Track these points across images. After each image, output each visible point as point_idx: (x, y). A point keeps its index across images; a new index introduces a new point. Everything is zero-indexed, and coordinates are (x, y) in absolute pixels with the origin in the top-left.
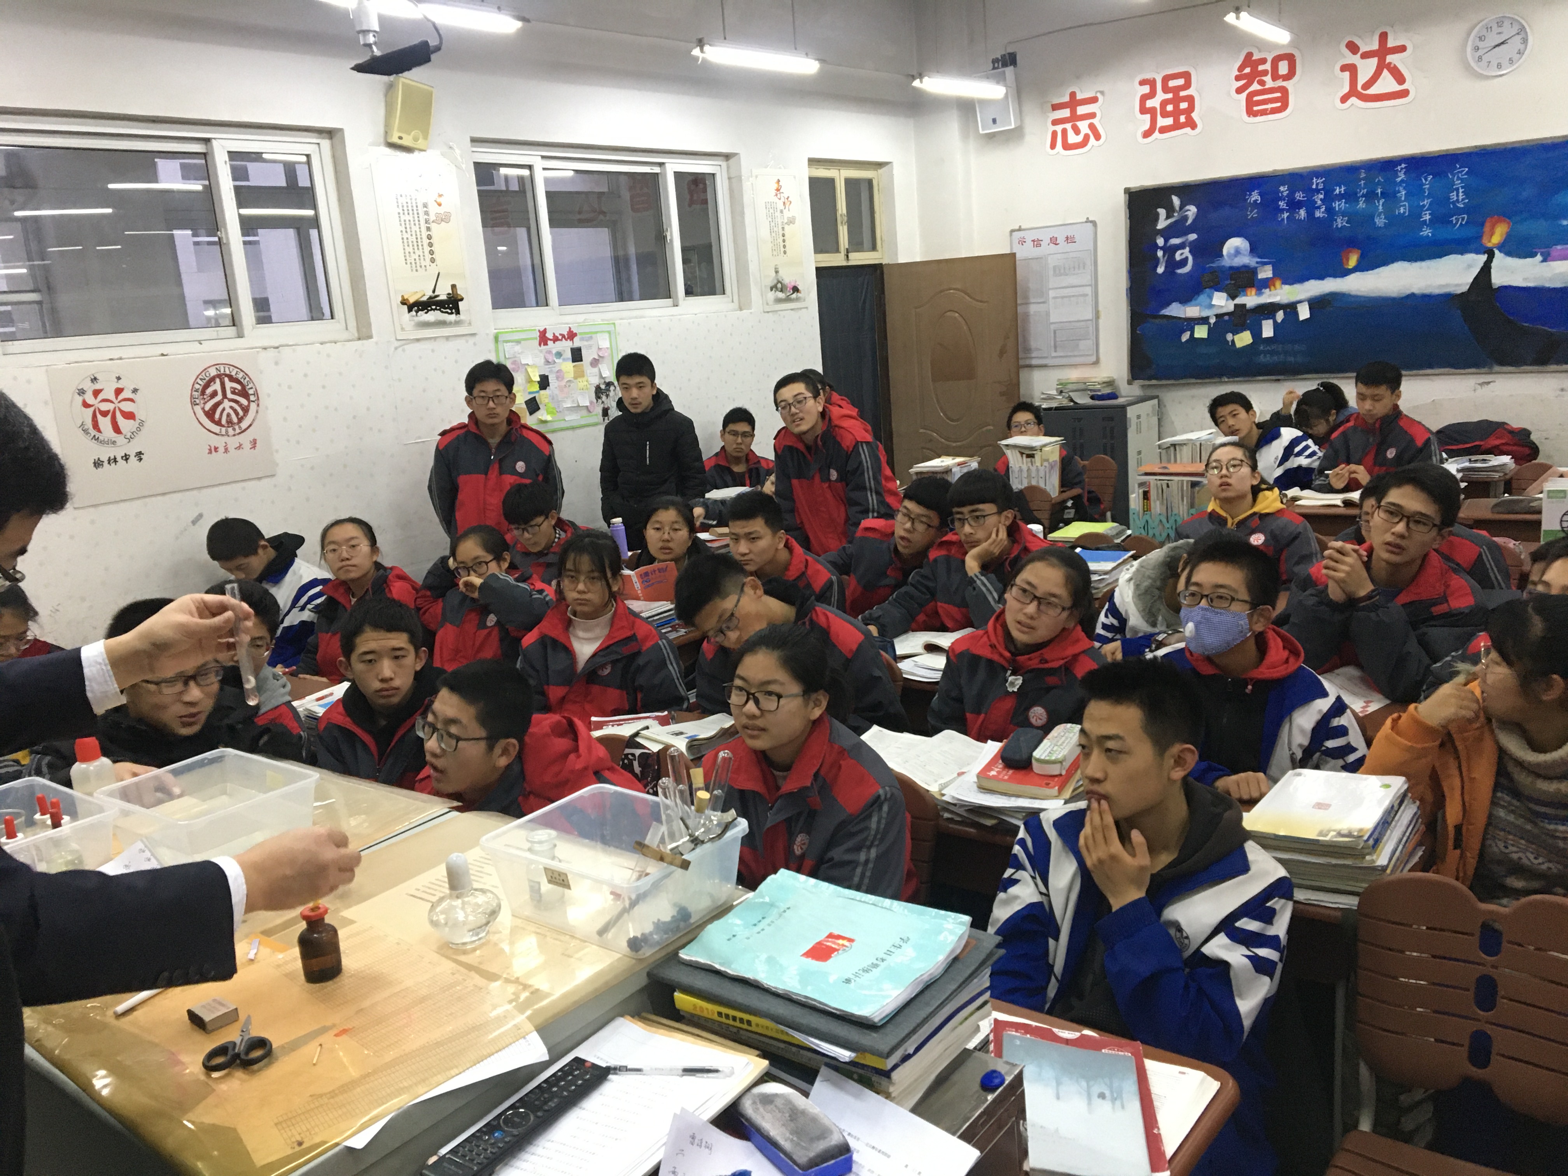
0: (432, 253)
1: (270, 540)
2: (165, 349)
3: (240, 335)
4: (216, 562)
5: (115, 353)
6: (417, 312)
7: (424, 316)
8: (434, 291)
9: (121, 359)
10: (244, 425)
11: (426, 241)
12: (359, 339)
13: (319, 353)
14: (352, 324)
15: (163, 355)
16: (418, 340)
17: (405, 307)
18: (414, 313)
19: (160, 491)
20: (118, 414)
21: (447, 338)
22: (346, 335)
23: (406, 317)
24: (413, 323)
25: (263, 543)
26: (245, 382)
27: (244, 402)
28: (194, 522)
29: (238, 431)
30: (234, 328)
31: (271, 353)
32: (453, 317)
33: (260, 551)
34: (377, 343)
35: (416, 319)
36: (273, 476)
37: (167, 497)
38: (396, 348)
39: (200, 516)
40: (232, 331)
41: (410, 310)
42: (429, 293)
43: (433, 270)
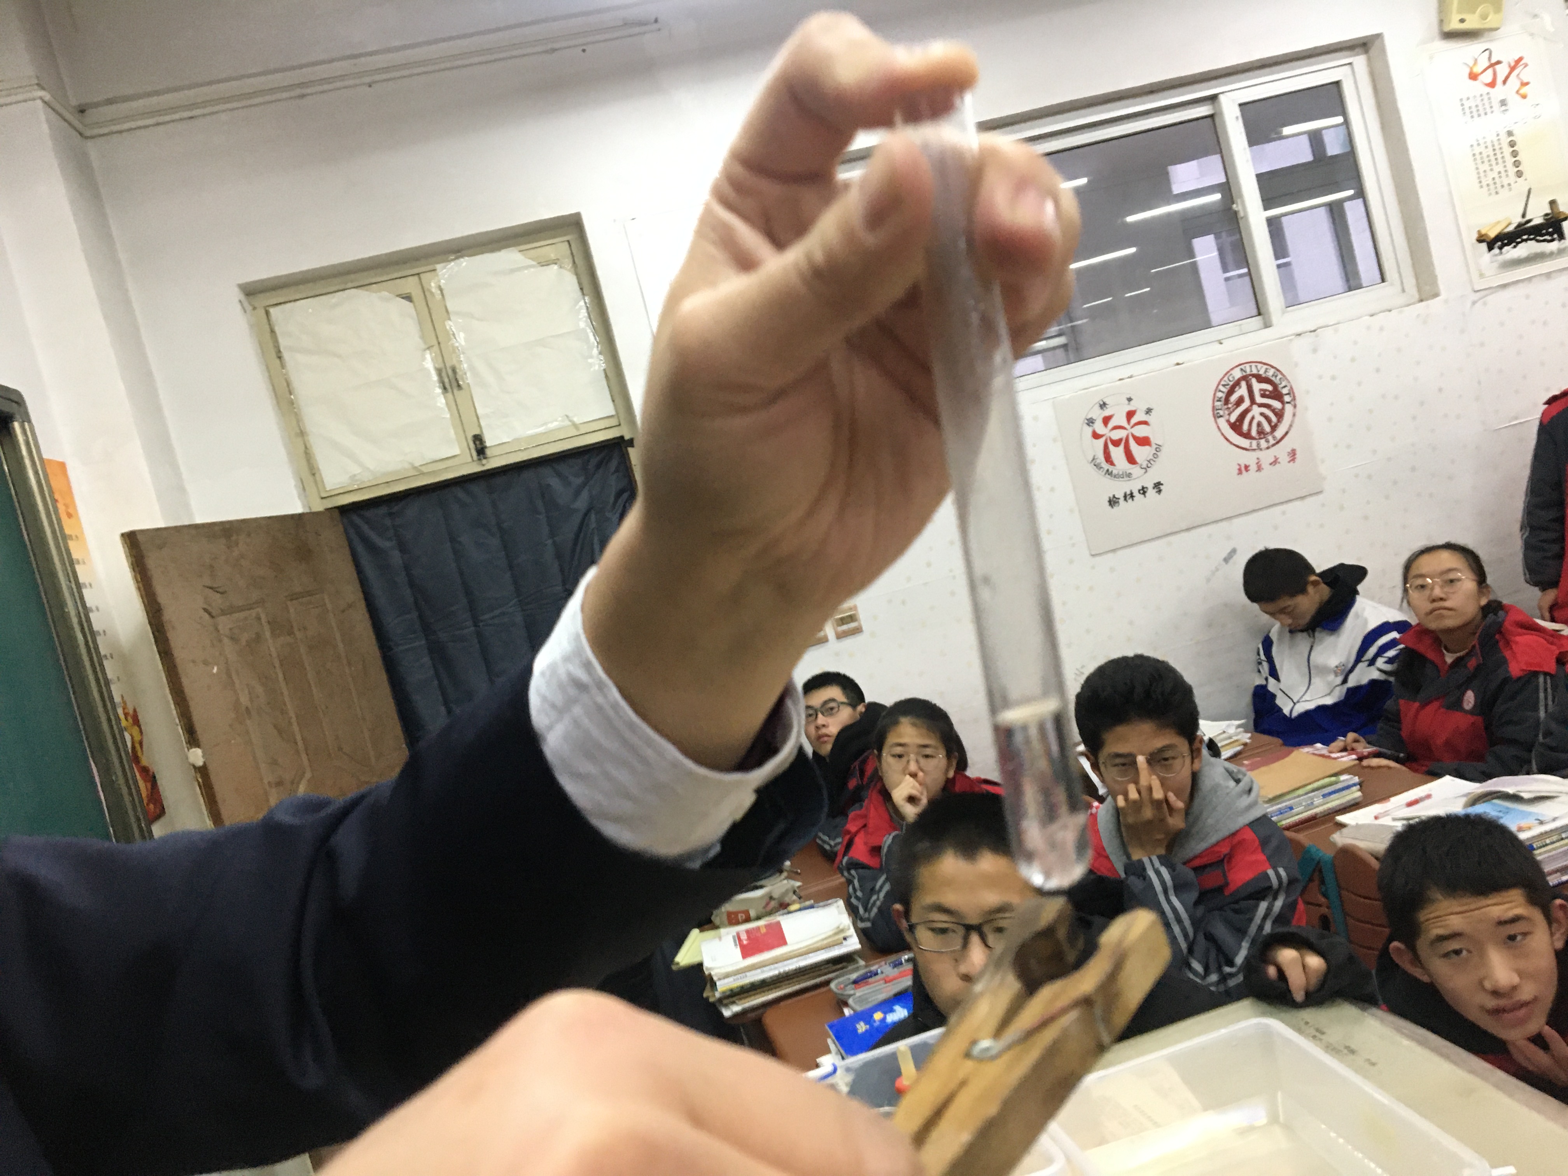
0: (1517, 164)
1: (1323, 575)
2: (1178, 358)
3: (1267, 325)
4: (1255, 606)
5: (1124, 372)
6: (1501, 248)
7: (1511, 253)
8: (1524, 216)
9: (1131, 377)
10: (1279, 433)
11: (1508, 150)
12: (1422, 301)
13: (1368, 328)
14: (1410, 282)
15: (1178, 364)
16: (1504, 286)
17: (1484, 246)
18: (1496, 251)
19: (1184, 527)
20: (1132, 443)
21: (1548, 275)
22: (1402, 299)
23: (1486, 258)
24: (1496, 265)
25: (1313, 578)
26: (1277, 381)
27: (1277, 404)
28: (1226, 560)
29: (1272, 442)
30: (1259, 318)
31: (1307, 340)
32: (1554, 246)
33: (1310, 589)
34: (1446, 301)
35: (1501, 258)
36: (1321, 492)
37: (1194, 532)
38: (1474, 303)
39: (1234, 551)
40: (1257, 321)
41: (1490, 248)
42: (1517, 220)
43: (1522, 186)
